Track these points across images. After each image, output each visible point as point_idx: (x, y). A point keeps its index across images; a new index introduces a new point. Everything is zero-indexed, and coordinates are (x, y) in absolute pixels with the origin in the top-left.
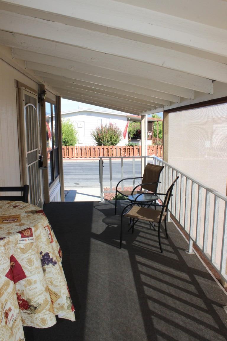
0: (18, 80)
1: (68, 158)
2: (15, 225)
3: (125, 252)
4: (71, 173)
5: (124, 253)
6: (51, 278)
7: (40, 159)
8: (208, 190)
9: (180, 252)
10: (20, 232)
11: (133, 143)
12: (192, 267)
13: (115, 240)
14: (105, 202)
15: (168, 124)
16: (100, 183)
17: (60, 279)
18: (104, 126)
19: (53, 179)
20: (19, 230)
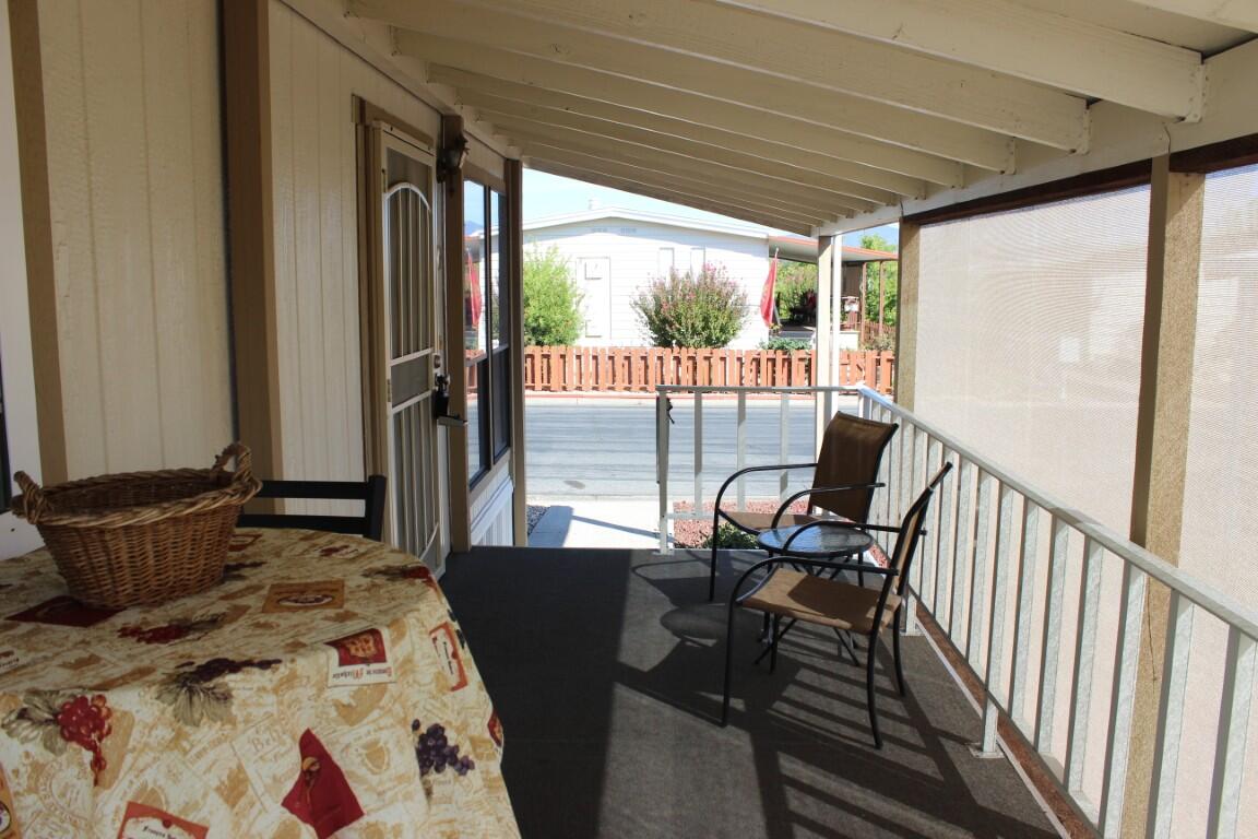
0: (366, 97)
1: (546, 389)
2: (322, 619)
3: (739, 741)
4: (555, 446)
5: (736, 742)
6: (450, 821)
7: (440, 387)
8: (1060, 518)
9: (948, 749)
10: (335, 644)
11: (788, 340)
12: (992, 807)
13: (703, 694)
14: (676, 552)
15: (917, 267)
16: (658, 482)
17: (483, 826)
18: (681, 275)
19: (487, 464)
20: (332, 636)
